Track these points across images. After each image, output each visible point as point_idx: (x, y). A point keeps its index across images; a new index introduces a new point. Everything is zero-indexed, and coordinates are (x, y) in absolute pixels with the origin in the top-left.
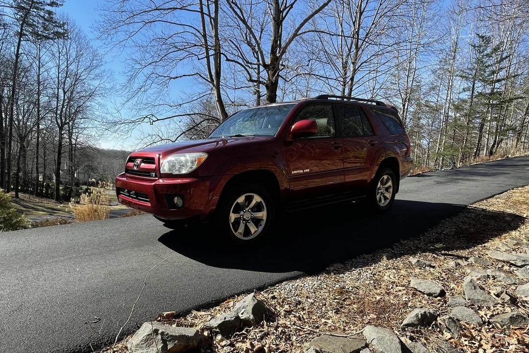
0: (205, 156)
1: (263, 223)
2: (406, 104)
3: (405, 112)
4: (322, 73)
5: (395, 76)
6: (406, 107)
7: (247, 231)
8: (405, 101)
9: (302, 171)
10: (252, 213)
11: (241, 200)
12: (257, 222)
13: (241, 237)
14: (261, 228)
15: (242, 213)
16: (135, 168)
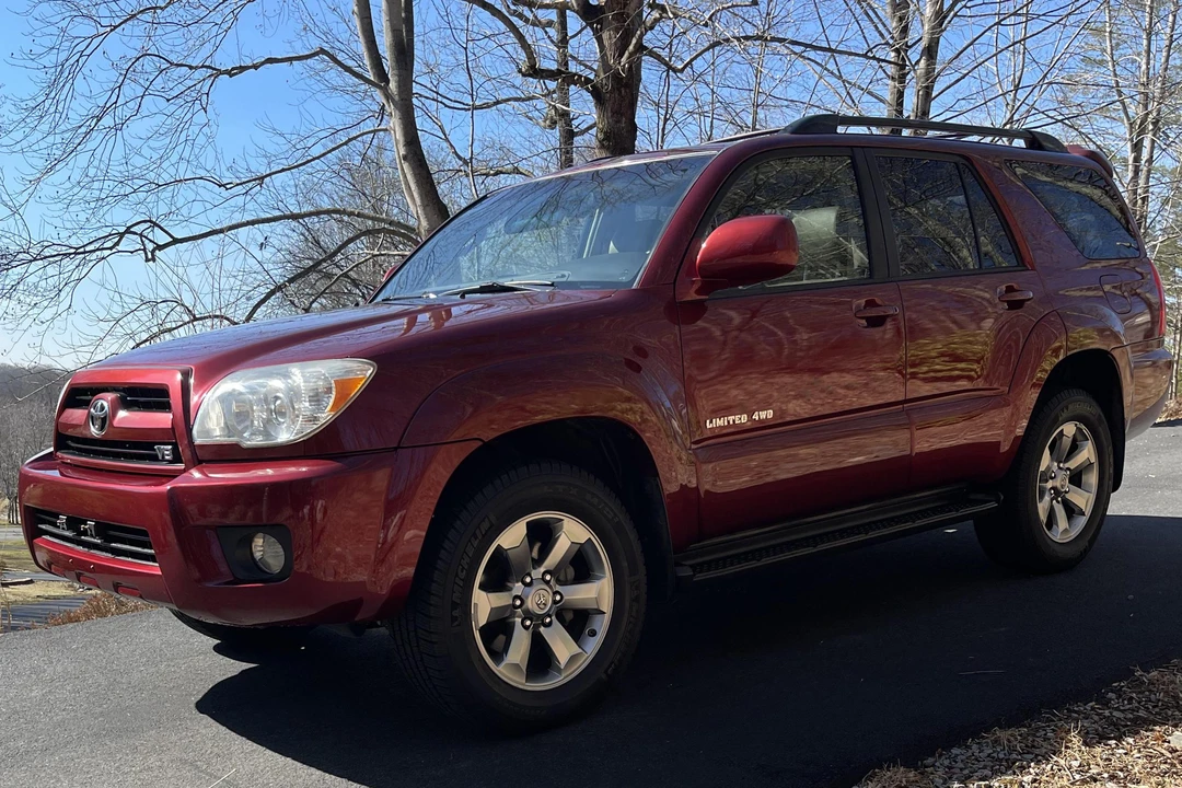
0: (364, 371)
1: (602, 625)
2: (1147, 143)
3: (1143, 176)
4: (810, 32)
5: (1099, 32)
6: (1145, 155)
7: (541, 659)
8: (1142, 131)
9: (744, 418)
10: (558, 588)
11: (513, 537)
12: (577, 621)
13: (518, 681)
14: (593, 645)
15: (518, 588)
16: (94, 431)
